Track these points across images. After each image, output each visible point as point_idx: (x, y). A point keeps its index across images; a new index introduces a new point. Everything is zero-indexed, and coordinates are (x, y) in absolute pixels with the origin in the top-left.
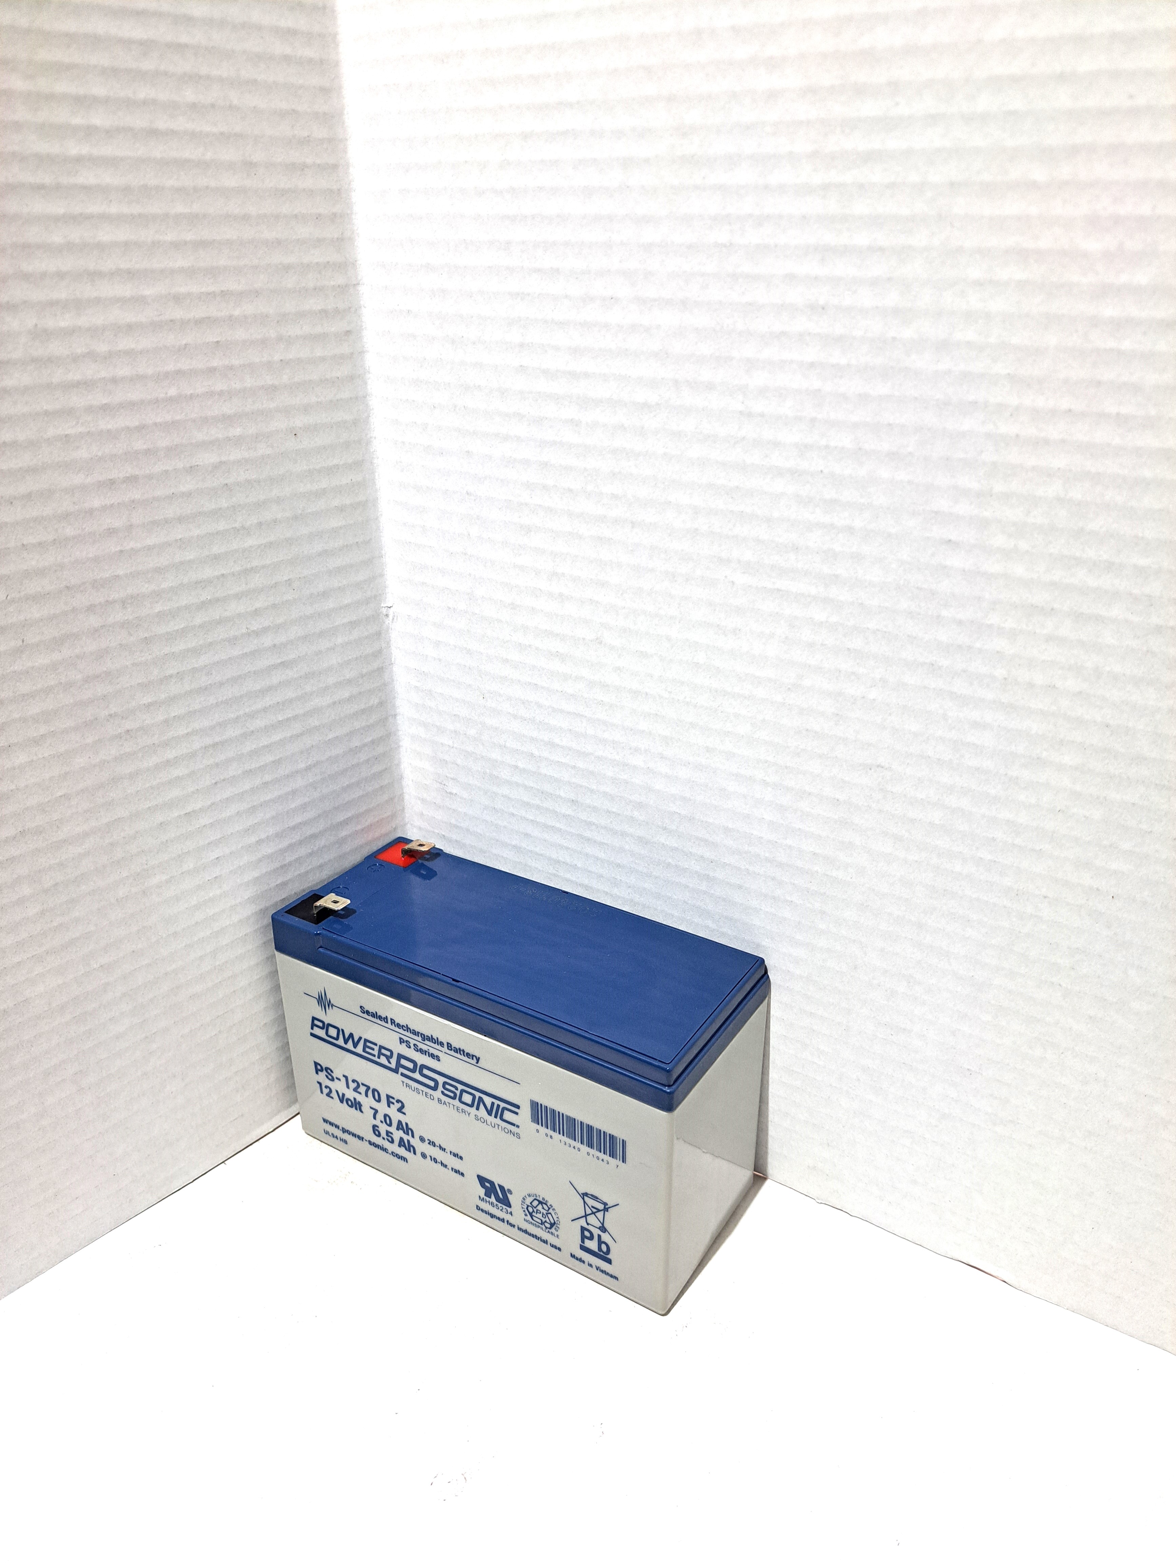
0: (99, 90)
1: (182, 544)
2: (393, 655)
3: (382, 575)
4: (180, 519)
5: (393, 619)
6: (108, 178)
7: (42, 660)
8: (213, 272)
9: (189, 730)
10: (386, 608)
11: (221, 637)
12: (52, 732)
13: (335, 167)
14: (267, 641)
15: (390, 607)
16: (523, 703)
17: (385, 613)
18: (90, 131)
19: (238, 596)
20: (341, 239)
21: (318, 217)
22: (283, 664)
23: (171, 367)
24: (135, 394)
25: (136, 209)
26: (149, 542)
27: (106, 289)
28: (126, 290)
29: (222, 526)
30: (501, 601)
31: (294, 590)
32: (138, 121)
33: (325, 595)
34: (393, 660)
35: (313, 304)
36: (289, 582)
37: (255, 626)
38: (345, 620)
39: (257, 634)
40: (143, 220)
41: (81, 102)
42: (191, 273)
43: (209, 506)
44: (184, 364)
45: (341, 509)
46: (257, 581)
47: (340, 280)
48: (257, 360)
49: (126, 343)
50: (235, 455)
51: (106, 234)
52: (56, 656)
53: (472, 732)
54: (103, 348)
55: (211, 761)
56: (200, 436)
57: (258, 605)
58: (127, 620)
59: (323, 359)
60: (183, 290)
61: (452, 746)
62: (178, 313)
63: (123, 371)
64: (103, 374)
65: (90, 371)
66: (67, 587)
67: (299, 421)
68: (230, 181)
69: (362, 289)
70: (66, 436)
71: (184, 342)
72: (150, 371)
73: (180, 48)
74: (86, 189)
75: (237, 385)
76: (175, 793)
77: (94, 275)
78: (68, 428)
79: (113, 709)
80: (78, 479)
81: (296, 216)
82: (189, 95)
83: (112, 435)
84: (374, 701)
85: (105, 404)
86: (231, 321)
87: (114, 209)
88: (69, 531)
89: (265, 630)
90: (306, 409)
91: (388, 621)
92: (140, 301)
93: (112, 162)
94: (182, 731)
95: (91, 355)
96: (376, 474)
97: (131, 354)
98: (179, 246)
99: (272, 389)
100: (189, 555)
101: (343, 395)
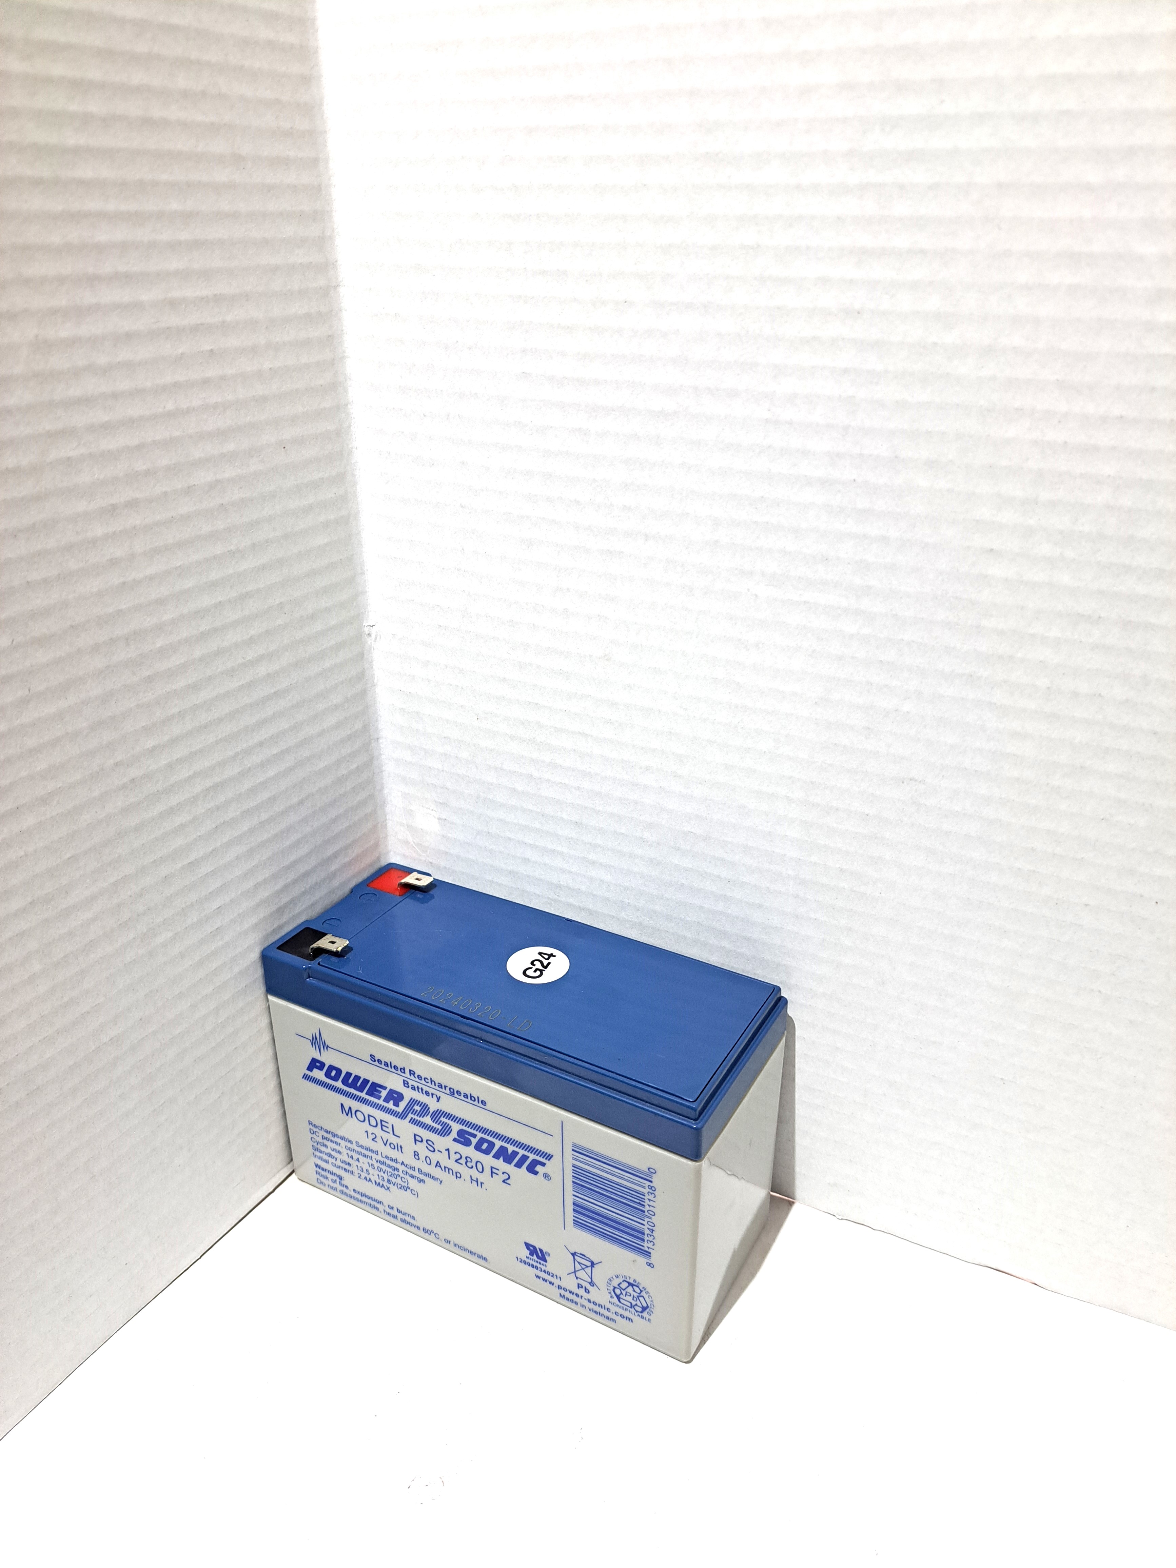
0: (95, 73)
1: (182, 571)
2: (376, 676)
3: (364, 593)
4: (180, 545)
5: (376, 639)
7: (49, 709)
8: (205, 274)
9: (192, 772)
10: (369, 627)
11: (219, 669)
12: (59, 788)
13: (315, 161)
14: (262, 670)
15: (372, 626)
16: (523, 723)
17: (367, 632)
18: (86, 119)
19: (235, 625)
20: (322, 239)
21: (302, 214)
22: (276, 694)
23: (168, 379)
24: (135, 410)
25: (131, 206)
26: (149, 571)
27: (106, 295)
28: (123, 295)
29: (219, 549)
30: (498, 618)
31: (285, 613)
32: (133, 108)
33: (313, 617)
34: (375, 681)
35: (298, 308)
36: (281, 606)
37: (251, 655)
38: (332, 643)
39: (252, 663)
40: (137, 218)
41: (78, 86)
42: (184, 275)
43: (206, 529)
44: (180, 376)
45: (326, 525)
46: (252, 606)
47: (322, 282)
48: (248, 369)
49: (124, 354)
50: (229, 472)
51: (104, 235)
52: (63, 704)
53: (464, 754)
54: (102, 360)
55: (212, 804)
56: (197, 453)
57: (253, 632)
58: (130, 658)
59: (308, 366)
60: (177, 294)
61: (441, 770)
62: (173, 320)
63: (124, 384)
64: (104, 389)
65: (91, 385)
66: (72, 627)
67: (288, 433)
68: (221, 175)
69: (343, 291)
70: (69, 458)
71: (180, 351)
72: (149, 384)
73: (172, 29)
74: (83, 183)
75: (230, 397)
76: (179, 842)
77: (93, 280)
78: (70, 450)
79: (120, 756)
80: (81, 506)
81: (281, 214)
82: (181, 81)
83: (111, 456)
84: (358, 725)
85: (106, 422)
86: (224, 327)
87: (111, 206)
88: (73, 565)
89: (259, 659)
90: (294, 419)
91: (370, 641)
92: (137, 307)
93: (109, 154)
94: (185, 773)
95: (92, 369)
96: (358, 487)
97: (129, 366)
98: (174, 246)
99: (263, 400)
100: (187, 583)
101: (327, 404)
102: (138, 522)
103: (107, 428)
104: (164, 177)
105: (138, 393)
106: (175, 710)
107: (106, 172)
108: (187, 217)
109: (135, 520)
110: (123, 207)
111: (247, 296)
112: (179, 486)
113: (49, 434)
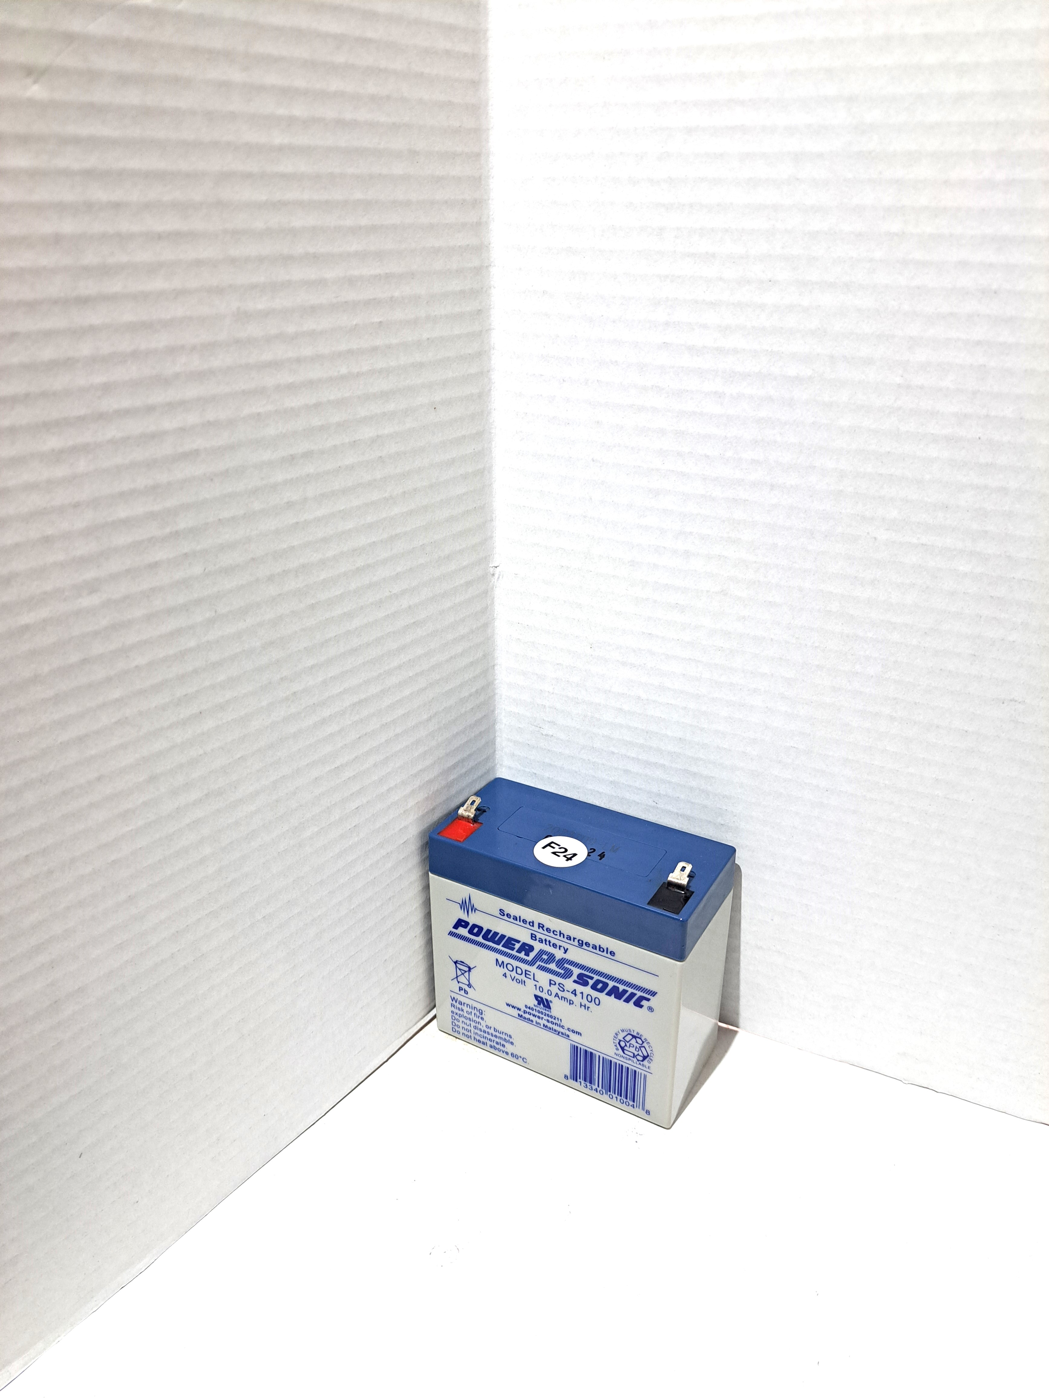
0: (300, 82)
1: (344, 514)
3: (492, 537)
4: (344, 491)
5: (499, 578)
7: (231, 629)
8: (380, 255)
9: (341, 689)
10: (493, 568)
11: (370, 601)
12: (235, 697)
13: (478, 155)
14: (405, 602)
15: (497, 567)
17: (491, 572)
18: (291, 122)
19: (384, 562)
20: (479, 224)
21: (464, 202)
22: (415, 623)
23: (343, 347)
24: (315, 373)
25: (323, 196)
26: (320, 513)
27: (297, 273)
28: (311, 273)
29: (375, 496)
30: (619, 558)
31: (426, 554)
32: (329, 111)
33: (449, 557)
34: (496, 615)
35: (455, 285)
36: (423, 547)
37: (396, 589)
38: (463, 581)
39: (397, 596)
40: (328, 206)
41: (286, 93)
42: (363, 256)
43: (367, 477)
44: (354, 344)
45: (465, 477)
46: (400, 546)
47: (476, 263)
48: (410, 339)
49: (310, 324)
50: (388, 429)
51: (299, 220)
52: (241, 625)
54: (290, 329)
55: (356, 718)
56: (363, 412)
57: (399, 569)
58: (299, 588)
59: (459, 336)
60: (356, 273)
62: (351, 295)
63: (307, 351)
64: (291, 354)
65: (280, 351)
67: (438, 396)
68: (398, 169)
69: (493, 270)
70: (258, 414)
71: (354, 323)
72: (327, 351)
73: (365, 42)
74: (284, 176)
75: (393, 364)
77: (287, 259)
78: (260, 407)
79: (284, 673)
80: (266, 455)
81: (446, 202)
82: (371, 87)
83: (293, 413)
84: (479, 654)
85: (291, 383)
86: (392, 302)
87: (306, 196)
88: (256, 506)
89: (403, 593)
90: (444, 384)
91: (494, 580)
92: (321, 283)
93: (306, 151)
94: (336, 689)
95: (281, 337)
96: (493, 444)
97: (313, 335)
98: (355, 231)
99: (420, 366)
100: (350, 525)
101: (473, 370)
102: (311, 471)
103: (291, 388)
104: (350, 170)
105: (317, 358)
107: (302, 166)
108: (367, 205)
109: (310, 468)
111: (412, 274)
112: (347, 440)
113: (244, 393)
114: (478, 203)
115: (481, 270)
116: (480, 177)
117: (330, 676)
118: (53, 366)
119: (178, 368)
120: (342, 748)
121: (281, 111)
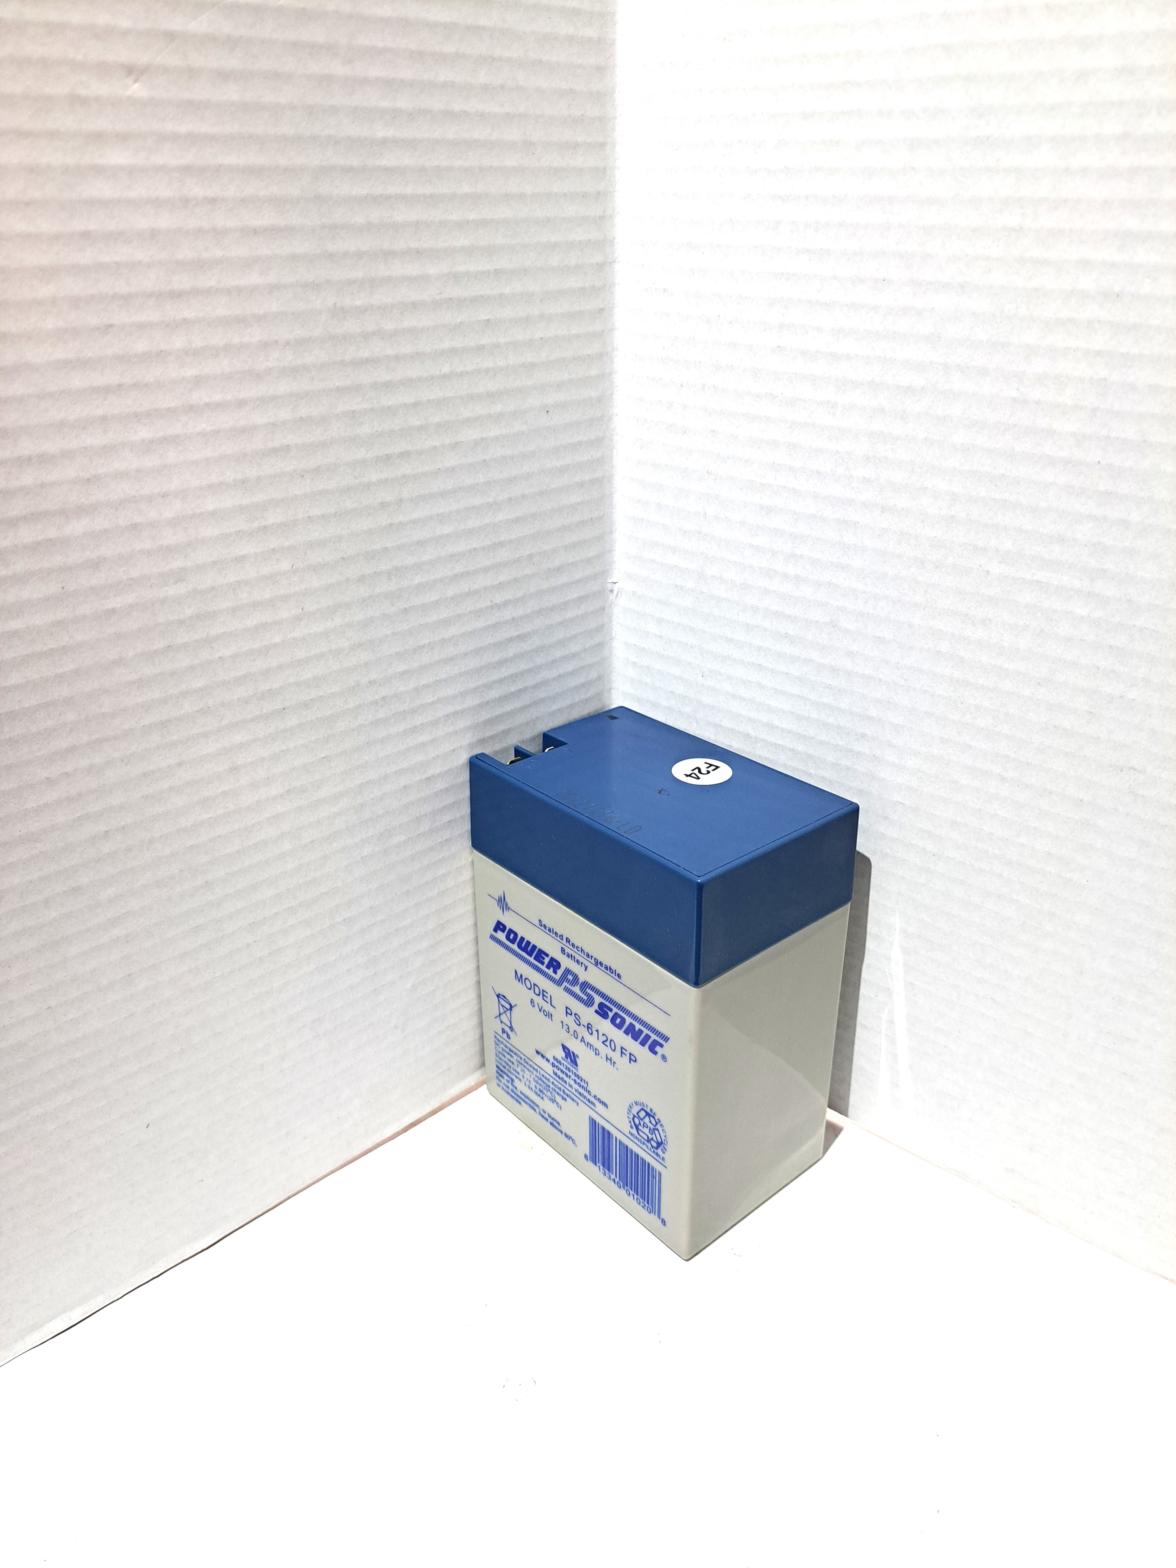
0: (406, 73)
1: (442, 518)
2: (614, 631)
3: (610, 551)
4: (443, 494)
5: (617, 595)
6: (407, 160)
7: (318, 628)
8: (489, 251)
9: (435, 698)
10: (612, 584)
11: (468, 609)
12: (321, 696)
13: (603, 145)
14: (508, 614)
15: (615, 583)
16: (744, 683)
17: (610, 589)
18: (395, 114)
19: (486, 570)
20: (602, 218)
21: (585, 195)
22: (518, 637)
23: (446, 345)
24: (415, 371)
25: (428, 190)
26: (415, 515)
27: (398, 269)
28: (413, 269)
29: (477, 501)
31: (534, 564)
32: (437, 103)
33: (559, 570)
34: (613, 635)
35: (573, 282)
36: (530, 556)
37: (498, 599)
38: (575, 596)
39: (499, 607)
40: (433, 200)
41: (391, 85)
42: (470, 251)
43: (469, 481)
44: (458, 343)
45: (581, 485)
46: (504, 555)
47: (598, 258)
48: (521, 338)
49: (410, 321)
50: (494, 431)
51: (401, 215)
52: (330, 624)
53: (687, 710)
54: (389, 326)
55: (451, 729)
56: (467, 413)
57: (502, 578)
58: (391, 591)
59: (577, 336)
60: (461, 268)
62: (456, 292)
63: (406, 348)
64: (389, 352)
65: (378, 348)
66: (343, 558)
67: (552, 398)
68: (512, 160)
69: (617, 267)
70: (353, 412)
71: (459, 320)
72: (429, 349)
73: (478, 30)
75: (501, 363)
76: (420, 757)
77: (388, 255)
78: (355, 404)
79: (374, 676)
80: (361, 454)
81: (565, 195)
82: (483, 76)
83: (389, 411)
84: (595, 675)
85: (388, 381)
86: (502, 299)
87: (409, 190)
88: (349, 505)
89: (506, 604)
90: (559, 386)
91: (612, 597)
92: (424, 279)
93: (411, 144)
94: (429, 699)
95: (379, 334)
96: (615, 451)
97: (413, 332)
98: (462, 225)
99: (532, 366)
100: (447, 529)
101: (593, 372)
102: (408, 472)
103: (389, 386)
104: (458, 163)
105: (418, 356)
106: (425, 641)
108: (476, 199)
109: (406, 469)
110: (421, 191)
111: (525, 270)
112: (447, 441)
113: (339, 390)
114: (602, 196)
115: (604, 267)
116: (605, 168)
117: (422, 684)
118: (147, 358)
119: (270, 364)
120: (434, 758)
121: (385, 104)
